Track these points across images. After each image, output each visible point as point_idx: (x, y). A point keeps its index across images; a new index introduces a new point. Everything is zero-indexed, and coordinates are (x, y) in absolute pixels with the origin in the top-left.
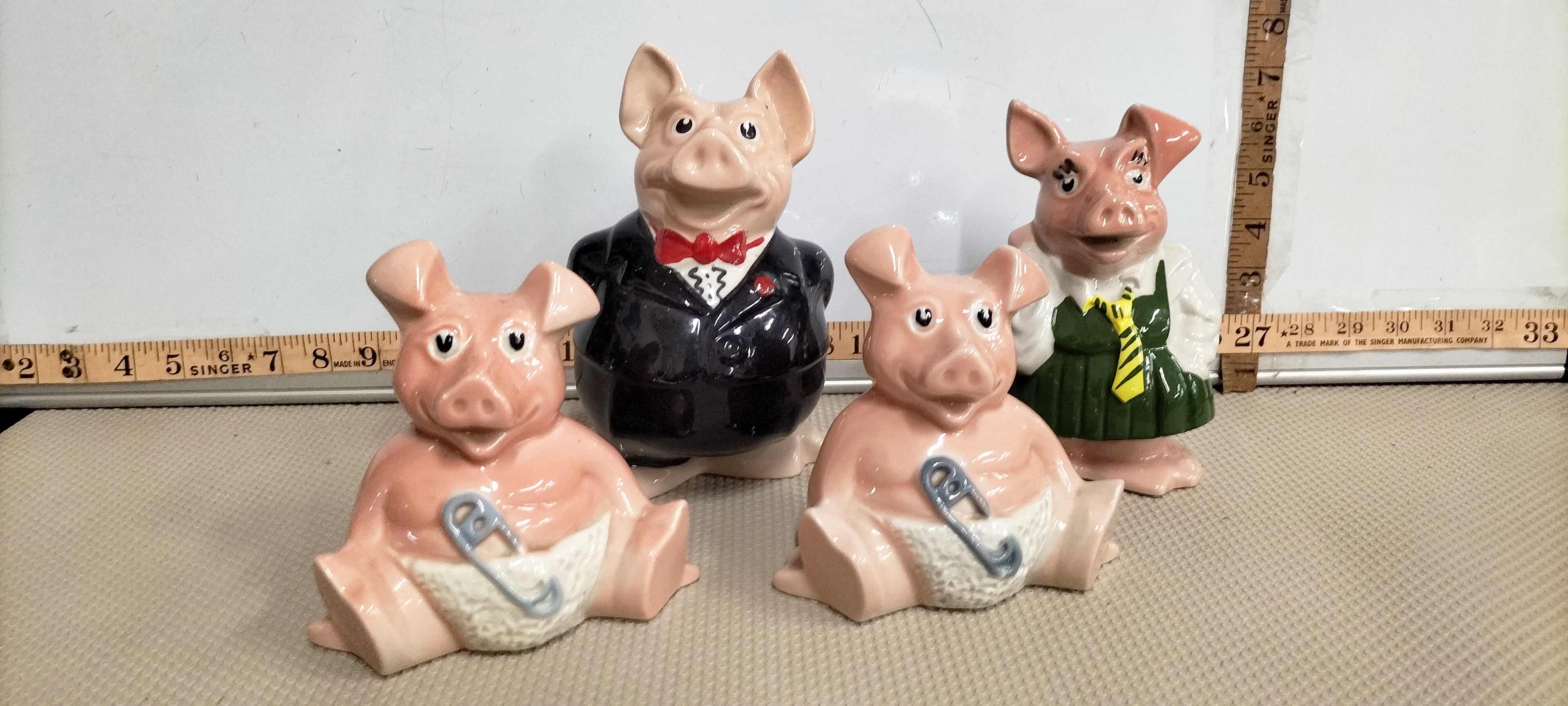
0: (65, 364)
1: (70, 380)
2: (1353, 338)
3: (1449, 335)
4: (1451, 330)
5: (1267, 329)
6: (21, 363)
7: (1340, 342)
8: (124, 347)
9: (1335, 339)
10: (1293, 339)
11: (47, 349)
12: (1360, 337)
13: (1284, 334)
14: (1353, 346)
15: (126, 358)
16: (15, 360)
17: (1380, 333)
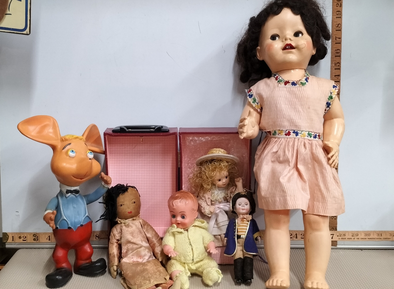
0: (34, 238)
1: (35, 242)
2: (356, 237)
3: (381, 237)
4: (381, 236)
5: (333, 235)
6: (23, 237)
7: (352, 239)
8: (49, 234)
9: (351, 238)
10: (340, 237)
11: (30, 234)
12: (358, 237)
13: (338, 236)
14: (356, 239)
15: (49, 236)
16: (22, 236)
17: (363, 236)
